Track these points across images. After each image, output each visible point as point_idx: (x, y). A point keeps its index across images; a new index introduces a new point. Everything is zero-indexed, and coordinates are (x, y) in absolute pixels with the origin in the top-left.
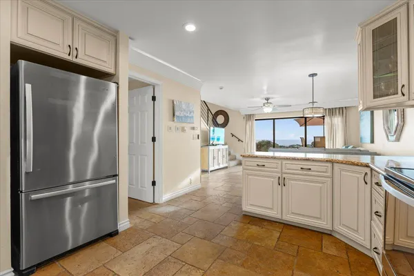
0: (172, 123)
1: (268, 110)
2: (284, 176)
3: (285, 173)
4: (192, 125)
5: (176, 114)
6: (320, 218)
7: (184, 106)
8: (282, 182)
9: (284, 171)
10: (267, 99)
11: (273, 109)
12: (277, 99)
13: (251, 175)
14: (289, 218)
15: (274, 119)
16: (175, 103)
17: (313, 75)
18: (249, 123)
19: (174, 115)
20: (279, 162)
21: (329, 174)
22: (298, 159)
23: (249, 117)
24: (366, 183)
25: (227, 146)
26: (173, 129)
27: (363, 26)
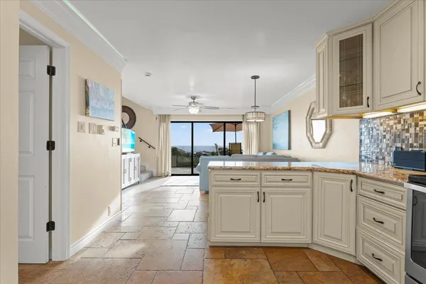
0: (85, 117)
1: (194, 111)
2: (264, 190)
3: (265, 187)
4: (112, 124)
5: (91, 103)
6: (299, 233)
7: (102, 93)
8: (261, 197)
9: (264, 184)
10: (194, 98)
11: (200, 111)
12: (204, 99)
13: (223, 193)
14: (270, 239)
15: (192, 122)
16: (90, 85)
17: (255, 77)
18: (163, 125)
19: (87, 104)
20: (258, 173)
21: (309, 184)
22: (279, 169)
23: (163, 118)
24: (352, 191)
25: (138, 155)
26: (87, 128)
27: (331, 35)
